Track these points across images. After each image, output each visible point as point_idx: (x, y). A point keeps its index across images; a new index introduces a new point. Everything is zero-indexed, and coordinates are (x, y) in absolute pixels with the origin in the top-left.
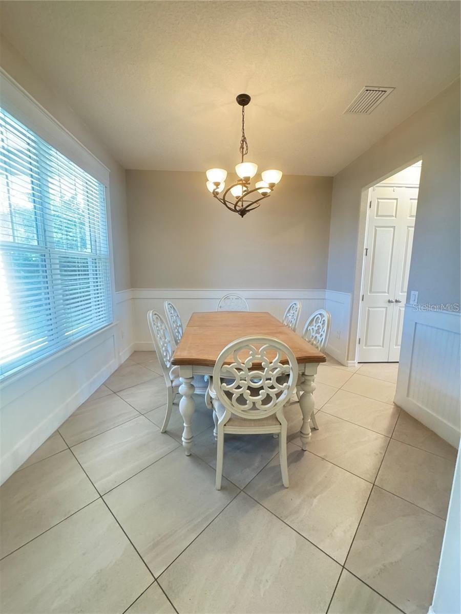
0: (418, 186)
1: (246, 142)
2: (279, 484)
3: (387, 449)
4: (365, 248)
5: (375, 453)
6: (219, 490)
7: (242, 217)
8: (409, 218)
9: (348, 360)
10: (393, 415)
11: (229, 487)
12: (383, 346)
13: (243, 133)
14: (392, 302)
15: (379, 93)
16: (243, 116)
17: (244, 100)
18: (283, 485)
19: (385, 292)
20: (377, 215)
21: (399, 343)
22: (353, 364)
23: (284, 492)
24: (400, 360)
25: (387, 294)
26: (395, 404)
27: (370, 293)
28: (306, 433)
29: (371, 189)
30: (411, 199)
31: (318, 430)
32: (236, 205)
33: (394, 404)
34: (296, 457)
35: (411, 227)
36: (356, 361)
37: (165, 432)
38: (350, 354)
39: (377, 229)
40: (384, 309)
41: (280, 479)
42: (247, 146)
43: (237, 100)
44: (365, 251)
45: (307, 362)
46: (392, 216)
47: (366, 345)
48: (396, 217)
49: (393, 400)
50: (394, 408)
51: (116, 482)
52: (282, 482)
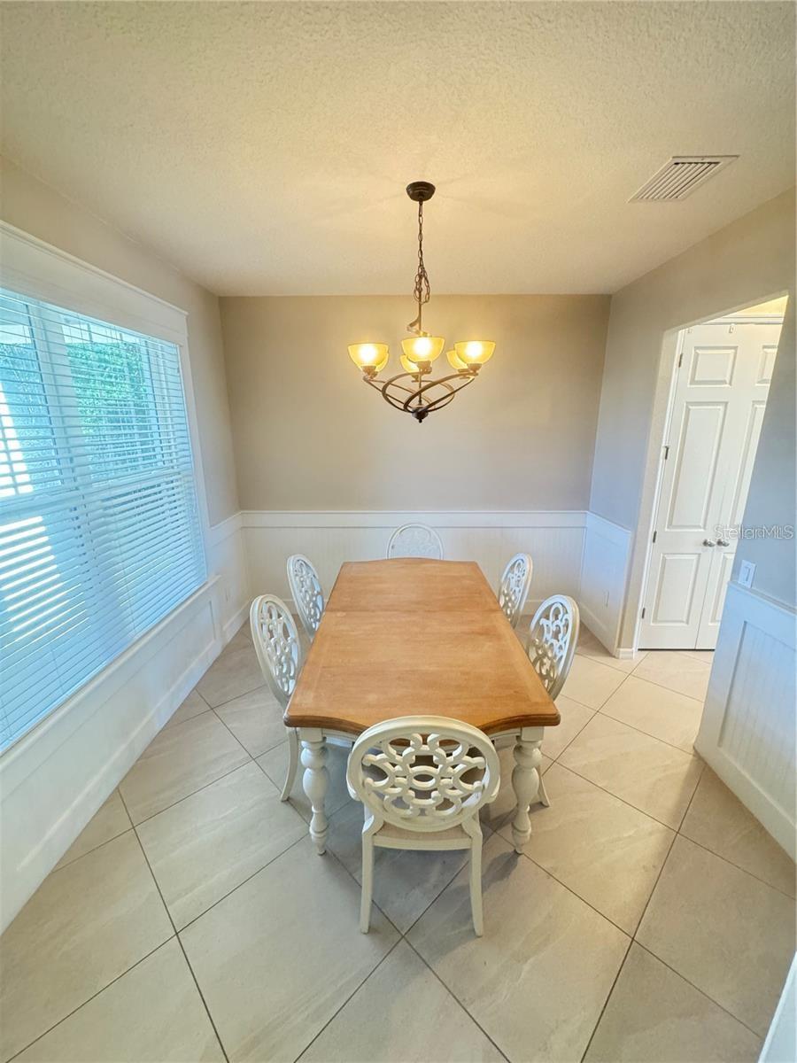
0: (782, 320)
1: (426, 279)
2: (466, 928)
3: (668, 857)
4: (663, 445)
5: (644, 867)
6: (365, 934)
7: (420, 421)
8: (757, 385)
9: (619, 646)
10: (689, 776)
11: (383, 928)
12: (687, 623)
13: (421, 259)
14: (711, 545)
15: (702, 169)
16: (421, 225)
17: (421, 191)
18: (474, 930)
19: (699, 527)
20: (693, 382)
21: (719, 617)
22: (629, 655)
23: (472, 945)
24: (717, 646)
25: (702, 530)
26: (696, 751)
27: (668, 528)
28: (523, 829)
29: (682, 333)
30: (765, 347)
31: (548, 806)
32: (406, 405)
33: (692, 752)
34: (503, 867)
35: (760, 402)
36: (634, 649)
37: (288, 800)
38: (624, 638)
39: (690, 407)
40: (695, 557)
41: (470, 916)
42: (428, 286)
43: (408, 193)
44: (663, 451)
45: (525, 726)
46: (724, 382)
47: (655, 620)
48: (730, 384)
49: (693, 741)
50: (692, 761)
51: (201, 904)
52: (472, 924)
